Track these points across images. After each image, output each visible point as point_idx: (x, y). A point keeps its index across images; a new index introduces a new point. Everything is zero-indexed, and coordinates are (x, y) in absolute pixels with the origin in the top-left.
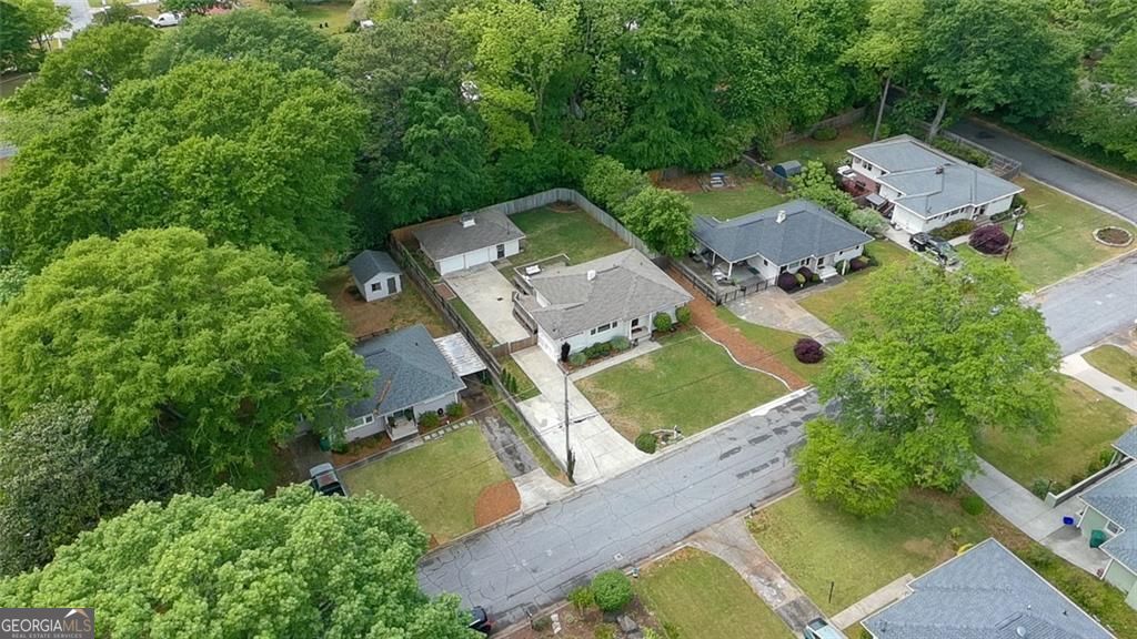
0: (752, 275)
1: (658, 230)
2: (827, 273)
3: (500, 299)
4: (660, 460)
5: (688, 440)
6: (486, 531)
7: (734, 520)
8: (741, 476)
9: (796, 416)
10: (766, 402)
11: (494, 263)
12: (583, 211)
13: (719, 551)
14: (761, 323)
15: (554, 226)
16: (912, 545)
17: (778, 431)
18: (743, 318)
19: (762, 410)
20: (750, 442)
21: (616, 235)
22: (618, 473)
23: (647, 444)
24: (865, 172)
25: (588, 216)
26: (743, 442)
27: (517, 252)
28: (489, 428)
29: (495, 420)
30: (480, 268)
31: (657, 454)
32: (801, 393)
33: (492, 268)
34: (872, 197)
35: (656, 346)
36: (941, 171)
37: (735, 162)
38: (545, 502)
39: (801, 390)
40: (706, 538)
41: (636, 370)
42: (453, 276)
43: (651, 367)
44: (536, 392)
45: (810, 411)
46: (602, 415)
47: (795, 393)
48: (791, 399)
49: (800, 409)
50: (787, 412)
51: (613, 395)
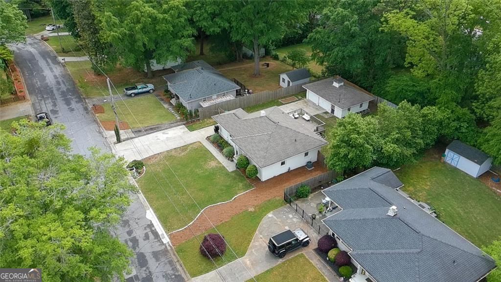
9: (139, 233)
10: (159, 218)
18: (270, 215)
19: (151, 215)
30: (318, 109)
32: (166, 240)
33: (320, 112)
39: (169, 240)
41: (206, 161)
45: (141, 242)
46: (167, 151)
47: (165, 235)
48: (160, 233)
49: (147, 237)
50: (145, 229)
51: (183, 154)
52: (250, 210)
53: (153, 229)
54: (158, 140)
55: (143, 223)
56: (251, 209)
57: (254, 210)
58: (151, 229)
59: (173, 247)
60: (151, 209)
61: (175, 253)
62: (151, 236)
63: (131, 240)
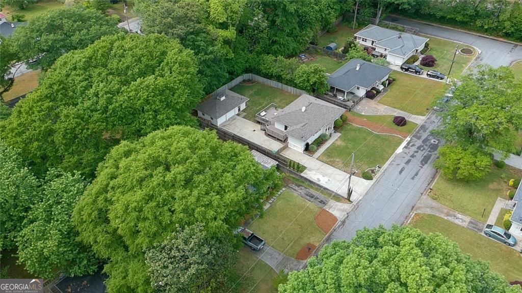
0: (353, 95)
1: (315, 83)
2: (381, 88)
3: (254, 131)
4: (378, 181)
5: (382, 170)
6: (331, 234)
7: (424, 197)
8: (413, 178)
9: (414, 149)
10: (399, 146)
11: (238, 115)
12: (258, 83)
13: (429, 211)
14: (371, 114)
15: (251, 92)
16: (491, 186)
17: (413, 156)
18: (363, 114)
19: (400, 150)
20: (406, 164)
21: (282, 90)
22: (366, 192)
23: (367, 177)
24: (364, 43)
25: (263, 85)
26: (403, 165)
27: (245, 107)
28: (295, 190)
29: (294, 185)
30: (233, 119)
31: (374, 180)
32: (408, 139)
33: (238, 117)
34: (374, 53)
35: (339, 134)
36: (400, 37)
37: (308, 48)
38: (346, 213)
39: (408, 138)
40: (419, 208)
41: (338, 146)
42: (224, 124)
43: (344, 144)
44: (304, 168)
45: (417, 145)
47: (406, 139)
48: (407, 142)
49: (413, 145)
50: (409, 148)
51: (337, 160)
55: (407, 150)
57: (365, 119)
58: (407, 146)
59: (410, 135)
60: (396, 152)
61: (412, 133)
62: (411, 144)
63: (420, 149)
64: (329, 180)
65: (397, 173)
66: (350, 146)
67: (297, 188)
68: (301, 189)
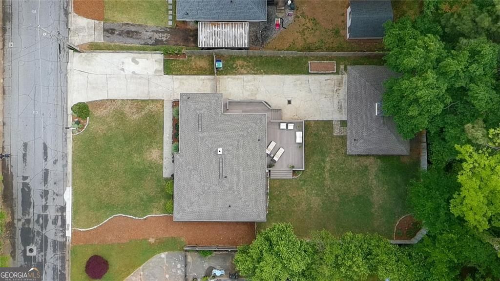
3: (289, 102)
4: (64, 110)
8: (25, 145)
9: (52, 213)
10: (73, 204)
11: (344, 123)
17: (46, 193)
18: (163, 255)
19: (68, 196)
20: (47, 170)
23: (82, 110)
26: (49, 165)
29: (164, 39)
31: (70, 112)
32: (69, 233)
39: (71, 235)
45: (50, 225)
46: (123, 100)
47: (70, 229)
48: (67, 222)
49: (56, 221)
50: (58, 211)
51: (136, 116)
52: (150, 241)
53: (64, 215)
54: (122, 72)
55: (59, 203)
56: (152, 240)
57: (153, 242)
58: (62, 213)
59: (70, 245)
60: (71, 187)
61: (70, 252)
62: (59, 223)
63: (43, 217)
64: (123, 70)
65: (49, 145)
66: (136, 158)
67: (157, 36)
68: (150, 38)
